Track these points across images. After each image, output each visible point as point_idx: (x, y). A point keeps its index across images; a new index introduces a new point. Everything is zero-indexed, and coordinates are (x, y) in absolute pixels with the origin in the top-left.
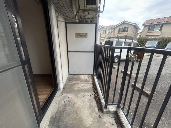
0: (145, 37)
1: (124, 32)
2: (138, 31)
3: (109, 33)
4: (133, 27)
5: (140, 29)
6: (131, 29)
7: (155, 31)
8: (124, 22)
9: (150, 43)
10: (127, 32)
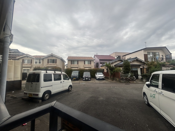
0: (70, 68)
1: (53, 64)
2: (64, 63)
3: (36, 63)
4: (60, 60)
5: (66, 62)
6: (59, 62)
7: (75, 64)
8: (52, 55)
9: (75, 73)
10: (56, 64)
